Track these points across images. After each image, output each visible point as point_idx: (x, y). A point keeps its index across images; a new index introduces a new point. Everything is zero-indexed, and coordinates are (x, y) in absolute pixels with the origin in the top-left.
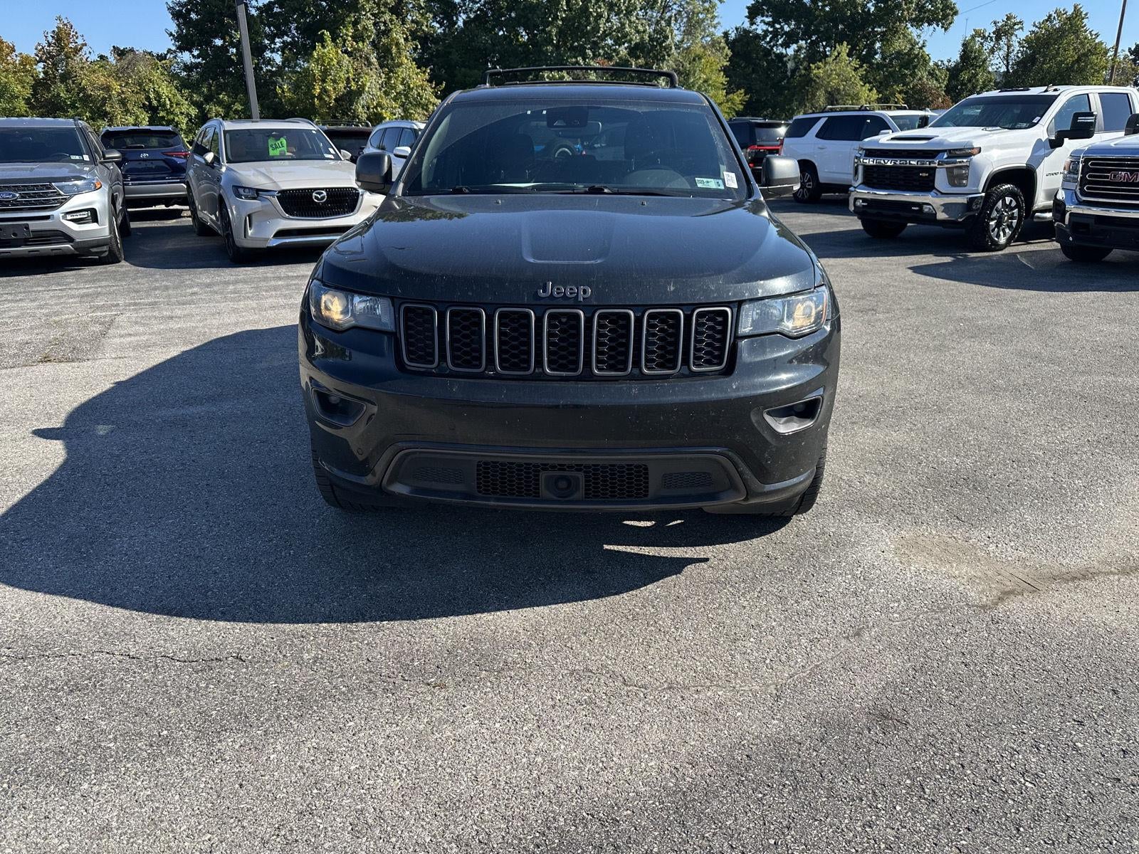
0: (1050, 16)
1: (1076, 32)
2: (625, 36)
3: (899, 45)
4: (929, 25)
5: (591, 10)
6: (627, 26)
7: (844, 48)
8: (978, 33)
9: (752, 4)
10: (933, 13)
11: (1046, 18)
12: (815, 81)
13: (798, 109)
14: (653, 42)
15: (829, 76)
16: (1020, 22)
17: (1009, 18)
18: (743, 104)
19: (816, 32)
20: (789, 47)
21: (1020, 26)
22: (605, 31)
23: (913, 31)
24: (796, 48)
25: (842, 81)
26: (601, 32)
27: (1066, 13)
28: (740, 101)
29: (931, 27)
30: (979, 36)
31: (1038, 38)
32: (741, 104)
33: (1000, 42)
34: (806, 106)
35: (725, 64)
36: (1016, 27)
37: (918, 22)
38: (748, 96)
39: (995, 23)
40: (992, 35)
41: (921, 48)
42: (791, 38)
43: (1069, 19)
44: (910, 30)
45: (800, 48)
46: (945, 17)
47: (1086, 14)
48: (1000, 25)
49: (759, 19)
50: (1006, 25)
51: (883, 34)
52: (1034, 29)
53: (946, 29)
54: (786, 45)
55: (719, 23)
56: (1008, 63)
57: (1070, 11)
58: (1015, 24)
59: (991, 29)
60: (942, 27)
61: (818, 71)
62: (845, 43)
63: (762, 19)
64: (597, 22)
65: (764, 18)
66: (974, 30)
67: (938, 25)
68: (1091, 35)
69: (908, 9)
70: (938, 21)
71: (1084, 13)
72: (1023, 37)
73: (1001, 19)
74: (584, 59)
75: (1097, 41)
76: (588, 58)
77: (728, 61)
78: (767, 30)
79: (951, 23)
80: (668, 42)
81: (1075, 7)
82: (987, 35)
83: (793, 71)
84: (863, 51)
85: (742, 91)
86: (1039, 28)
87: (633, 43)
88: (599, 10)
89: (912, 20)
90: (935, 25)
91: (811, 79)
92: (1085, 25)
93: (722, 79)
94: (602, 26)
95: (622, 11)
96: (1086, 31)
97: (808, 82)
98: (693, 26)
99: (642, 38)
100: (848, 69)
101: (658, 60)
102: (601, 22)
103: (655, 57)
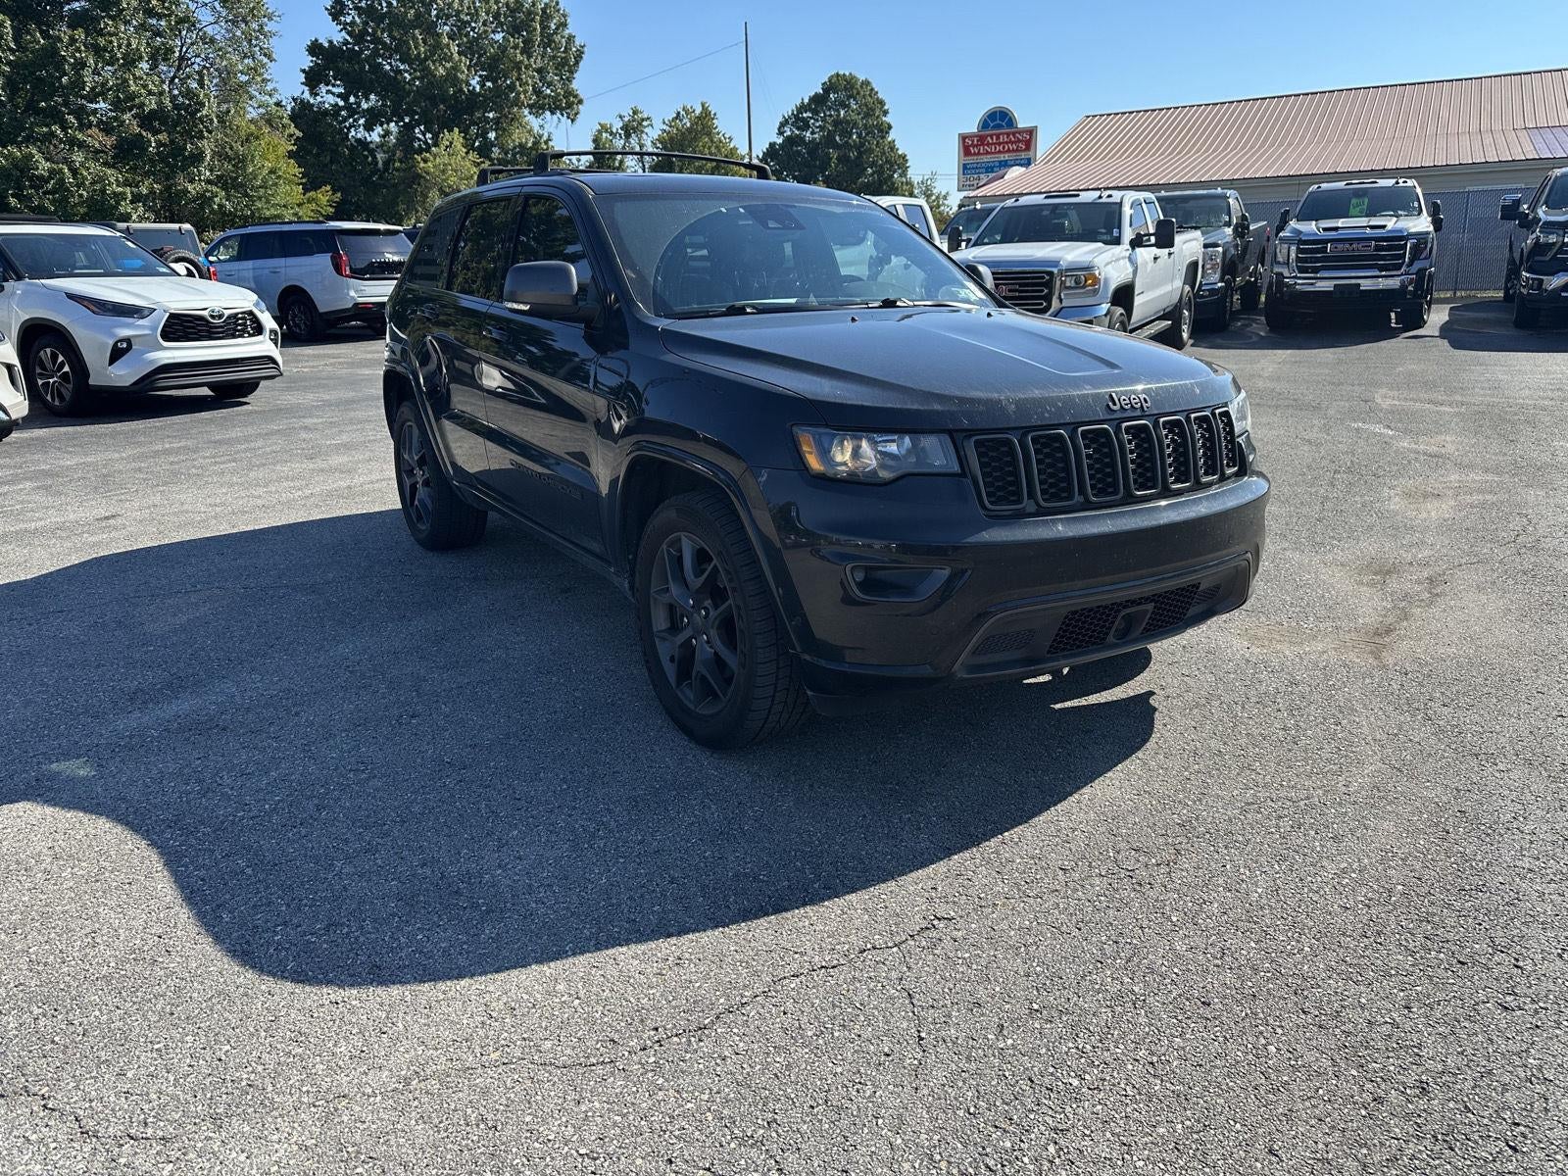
0: (679, 113)
1: (709, 134)
2: (131, 97)
3: (518, 137)
4: (553, 113)
5: (63, 53)
6: (131, 82)
7: (456, 136)
8: (604, 128)
9: (309, 67)
10: (556, 99)
11: (675, 115)
12: (424, 177)
13: (406, 214)
14: (179, 110)
15: (444, 172)
16: (648, 118)
17: (635, 113)
18: (334, 207)
19: (410, 112)
20: (373, 130)
21: (648, 122)
22: (93, 89)
23: (533, 122)
24: (382, 133)
25: (461, 179)
26: (88, 89)
27: (694, 111)
28: (328, 201)
29: (555, 117)
30: (606, 131)
31: (671, 139)
32: (330, 206)
33: (631, 140)
34: (417, 211)
35: (291, 148)
36: (645, 123)
37: (537, 109)
38: (339, 195)
39: (621, 117)
40: (620, 131)
41: (546, 143)
42: (373, 119)
43: (699, 118)
44: (527, 119)
45: (387, 133)
46: (570, 105)
47: (715, 114)
48: (626, 119)
49: (323, 88)
50: (633, 121)
51: (497, 121)
52: (665, 127)
53: (573, 121)
54: (369, 128)
55: (275, 90)
56: (644, 166)
57: (698, 111)
58: (643, 120)
59: (617, 125)
60: (568, 118)
61: (427, 165)
62: (456, 130)
63: (327, 88)
64: (77, 73)
65: (330, 88)
66: (600, 124)
67: (562, 115)
68: (725, 139)
69: (525, 92)
70: (562, 110)
71: (713, 113)
72: (655, 137)
73: (627, 113)
74: (64, 129)
75: (732, 146)
76: (71, 128)
77: (294, 145)
78: (337, 104)
79: (576, 114)
80: (204, 112)
81: (703, 106)
82: (614, 131)
83: (387, 163)
84: (474, 142)
85: (328, 188)
86: (670, 127)
87: (147, 110)
88: (78, 55)
89: (531, 107)
90: (558, 114)
91: (420, 176)
92: (716, 127)
93: (293, 169)
94: (89, 80)
95: (118, 60)
96: (718, 133)
97: (415, 178)
98: (233, 91)
99: (160, 103)
100: (467, 163)
101: (192, 137)
102: (85, 73)
103: (188, 133)
